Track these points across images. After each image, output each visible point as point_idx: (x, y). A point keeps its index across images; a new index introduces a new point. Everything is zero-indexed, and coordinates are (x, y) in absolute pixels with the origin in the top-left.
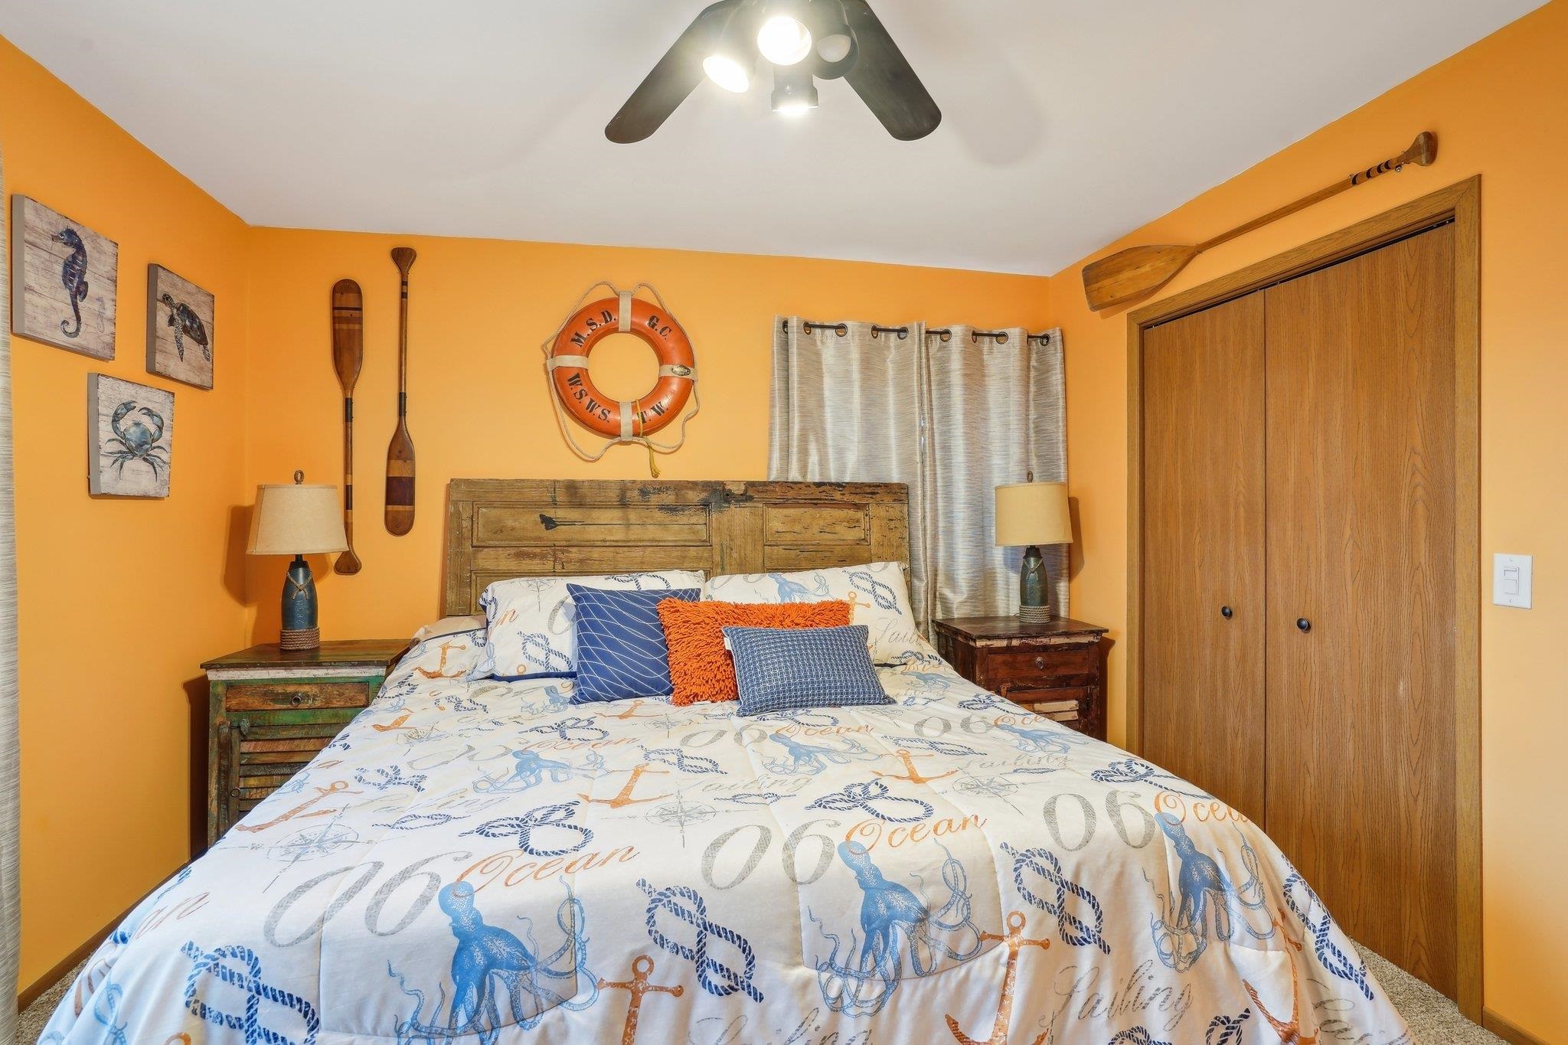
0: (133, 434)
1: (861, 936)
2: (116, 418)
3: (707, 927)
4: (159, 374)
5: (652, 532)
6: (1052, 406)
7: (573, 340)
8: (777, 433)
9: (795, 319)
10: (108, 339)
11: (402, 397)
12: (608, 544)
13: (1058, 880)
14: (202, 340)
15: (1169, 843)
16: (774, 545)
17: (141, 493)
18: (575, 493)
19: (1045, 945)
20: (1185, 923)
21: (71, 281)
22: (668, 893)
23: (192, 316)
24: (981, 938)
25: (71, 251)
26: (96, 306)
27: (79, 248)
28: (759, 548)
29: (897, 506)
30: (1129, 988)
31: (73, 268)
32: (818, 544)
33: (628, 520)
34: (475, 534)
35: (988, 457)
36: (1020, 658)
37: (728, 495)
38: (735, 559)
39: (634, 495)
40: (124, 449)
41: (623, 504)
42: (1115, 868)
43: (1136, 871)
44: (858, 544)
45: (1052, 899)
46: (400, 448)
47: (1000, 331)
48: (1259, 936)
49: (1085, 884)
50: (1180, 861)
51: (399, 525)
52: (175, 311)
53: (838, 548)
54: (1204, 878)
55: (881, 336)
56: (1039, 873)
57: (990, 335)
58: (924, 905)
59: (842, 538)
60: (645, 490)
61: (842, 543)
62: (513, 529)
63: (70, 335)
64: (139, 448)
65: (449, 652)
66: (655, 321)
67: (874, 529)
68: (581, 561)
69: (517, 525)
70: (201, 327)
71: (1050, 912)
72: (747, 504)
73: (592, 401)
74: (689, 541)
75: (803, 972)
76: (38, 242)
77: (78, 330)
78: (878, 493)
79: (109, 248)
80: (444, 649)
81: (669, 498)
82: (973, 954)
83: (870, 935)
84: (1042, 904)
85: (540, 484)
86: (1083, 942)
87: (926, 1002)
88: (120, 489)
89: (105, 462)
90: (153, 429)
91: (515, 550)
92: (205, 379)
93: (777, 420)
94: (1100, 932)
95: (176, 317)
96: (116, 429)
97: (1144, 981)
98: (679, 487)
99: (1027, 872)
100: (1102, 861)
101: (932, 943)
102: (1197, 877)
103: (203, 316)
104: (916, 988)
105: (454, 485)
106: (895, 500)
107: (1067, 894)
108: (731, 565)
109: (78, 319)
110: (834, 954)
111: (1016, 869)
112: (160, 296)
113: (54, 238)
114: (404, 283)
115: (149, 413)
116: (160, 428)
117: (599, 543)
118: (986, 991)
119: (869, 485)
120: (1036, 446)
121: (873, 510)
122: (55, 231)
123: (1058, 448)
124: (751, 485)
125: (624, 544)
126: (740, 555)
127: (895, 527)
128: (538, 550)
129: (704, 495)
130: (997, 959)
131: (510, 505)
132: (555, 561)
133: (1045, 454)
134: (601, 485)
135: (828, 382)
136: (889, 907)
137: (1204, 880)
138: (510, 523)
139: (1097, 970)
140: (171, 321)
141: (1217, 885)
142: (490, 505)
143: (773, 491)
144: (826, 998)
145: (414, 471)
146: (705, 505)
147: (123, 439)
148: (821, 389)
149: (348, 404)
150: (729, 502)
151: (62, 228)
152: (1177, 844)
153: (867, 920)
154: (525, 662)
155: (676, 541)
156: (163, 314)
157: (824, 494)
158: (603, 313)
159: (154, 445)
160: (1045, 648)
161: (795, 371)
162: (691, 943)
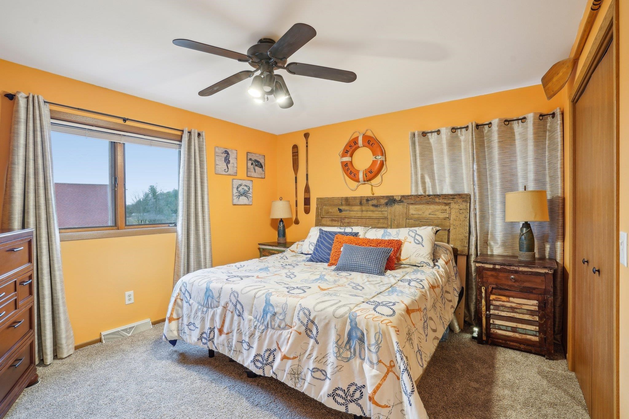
0: (242, 191)
1: (262, 314)
2: (238, 188)
3: (238, 301)
4: (249, 177)
5: (370, 214)
6: (555, 149)
7: (346, 152)
8: (413, 176)
9: (417, 132)
10: (236, 171)
11: (307, 175)
12: (356, 217)
13: (308, 318)
14: (261, 167)
15: (349, 321)
16: (410, 219)
17: (244, 204)
18: (347, 201)
19: (300, 333)
20: (348, 347)
21: (226, 161)
22: (234, 292)
23: (258, 162)
24: (286, 325)
25: (226, 155)
26: (232, 165)
27: (228, 154)
28: (405, 220)
29: (464, 204)
30: (324, 358)
31: (227, 158)
32: (428, 219)
33: (362, 210)
34: (322, 214)
35: (516, 179)
36: (501, 274)
37: (394, 201)
38: (396, 224)
39: (364, 201)
40: (240, 194)
41: (361, 204)
42: (327, 321)
43: (332, 325)
44: (445, 219)
45: (305, 322)
46: (307, 190)
47: (523, 116)
48: (371, 362)
49: (316, 322)
50: (350, 327)
51: (307, 211)
52: (253, 162)
53: (436, 221)
54: (357, 336)
55: (458, 131)
56: (304, 314)
57: (518, 120)
58: (276, 312)
59: (439, 217)
60: (368, 200)
61: (437, 219)
62: (331, 212)
63: (226, 172)
64: (244, 194)
65: (299, 246)
66: (369, 142)
67: (452, 214)
68: (348, 223)
69: (332, 211)
70: (261, 164)
71: (303, 325)
72: (401, 204)
73: (351, 171)
74: (381, 217)
75: (251, 317)
76: (219, 155)
77: (228, 171)
78: (455, 198)
79: (235, 152)
80: (297, 245)
81: (375, 202)
82: (284, 329)
83: (264, 314)
84: (302, 322)
85: (338, 198)
86: (312, 338)
87: (272, 336)
88: (239, 203)
89: (235, 198)
90: (247, 189)
91: (330, 219)
92: (263, 176)
93: (413, 172)
94: (316, 337)
95: (253, 163)
96: (237, 190)
97: (328, 358)
98: (378, 198)
99: (301, 313)
100: (323, 317)
101: (275, 321)
102: (354, 334)
103: (262, 161)
104: (271, 331)
105: (318, 199)
106: (463, 201)
107: (309, 322)
108: (394, 226)
109: (228, 168)
110: (257, 316)
111: (299, 311)
112: (249, 159)
113: (222, 153)
114: (307, 143)
115: (246, 186)
116: (249, 189)
117: (353, 217)
118: (285, 339)
119: (451, 195)
120: (549, 171)
121: (453, 205)
122: (222, 152)
123: (557, 171)
124: (403, 197)
125: (360, 218)
126: (397, 222)
127: (463, 213)
128: (337, 219)
129: (386, 201)
130: (289, 332)
131: (331, 205)
132: (341, 223)
133: (552, 175)
134: (355, 198)
135: (435, 154)
136: (268, 309)
137: (357, 337)
138: (330, 210)
139: (313, 347)
140: (252, 164)
141: (361, 340)
142: (326, 205)
143: (411, 199)
144: (254, 325)
145: (310, 196)
146: (387, 204)
147: (239, 192)
148: (432, 157)
149: (296, 178)
150: (395, 203)
151: (224, 151)
152: (351, 322)
153: (264, 310)
154: (309, 250)
155: (377, 217)
156: (250, 163)
157: (431, 199)
158: (354, 142)
159: (248, 193)
160: (516, 272)
161: (418, 152)
162: (235, 303)
